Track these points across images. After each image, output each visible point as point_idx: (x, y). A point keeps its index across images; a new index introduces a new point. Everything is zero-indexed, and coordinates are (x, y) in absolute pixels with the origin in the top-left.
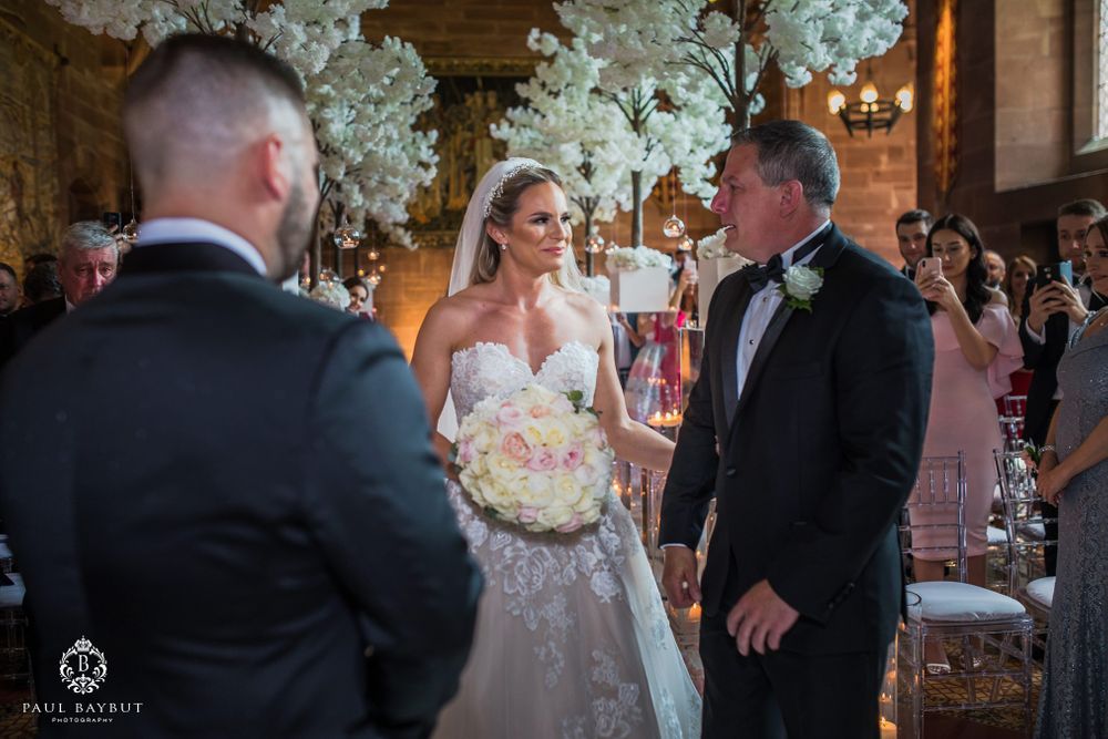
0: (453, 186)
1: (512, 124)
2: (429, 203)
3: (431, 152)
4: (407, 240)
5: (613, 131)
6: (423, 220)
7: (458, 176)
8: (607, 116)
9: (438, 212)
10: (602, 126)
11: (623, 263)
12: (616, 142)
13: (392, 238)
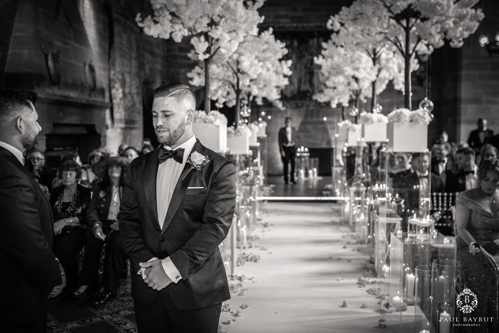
0: (303, 80)
1: (324, 57)
2: (292, 88)
3: (289, 70)
4: (280, 105)
5: (362, 63)
6: (289, 95)
7: (305, 76)
8: (360, 58)
9: (296, 92)
10: (357, 61)
11: (367, 120)
12: (363, 68)
13: (274, 104)
